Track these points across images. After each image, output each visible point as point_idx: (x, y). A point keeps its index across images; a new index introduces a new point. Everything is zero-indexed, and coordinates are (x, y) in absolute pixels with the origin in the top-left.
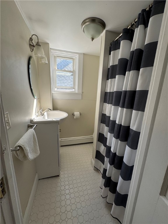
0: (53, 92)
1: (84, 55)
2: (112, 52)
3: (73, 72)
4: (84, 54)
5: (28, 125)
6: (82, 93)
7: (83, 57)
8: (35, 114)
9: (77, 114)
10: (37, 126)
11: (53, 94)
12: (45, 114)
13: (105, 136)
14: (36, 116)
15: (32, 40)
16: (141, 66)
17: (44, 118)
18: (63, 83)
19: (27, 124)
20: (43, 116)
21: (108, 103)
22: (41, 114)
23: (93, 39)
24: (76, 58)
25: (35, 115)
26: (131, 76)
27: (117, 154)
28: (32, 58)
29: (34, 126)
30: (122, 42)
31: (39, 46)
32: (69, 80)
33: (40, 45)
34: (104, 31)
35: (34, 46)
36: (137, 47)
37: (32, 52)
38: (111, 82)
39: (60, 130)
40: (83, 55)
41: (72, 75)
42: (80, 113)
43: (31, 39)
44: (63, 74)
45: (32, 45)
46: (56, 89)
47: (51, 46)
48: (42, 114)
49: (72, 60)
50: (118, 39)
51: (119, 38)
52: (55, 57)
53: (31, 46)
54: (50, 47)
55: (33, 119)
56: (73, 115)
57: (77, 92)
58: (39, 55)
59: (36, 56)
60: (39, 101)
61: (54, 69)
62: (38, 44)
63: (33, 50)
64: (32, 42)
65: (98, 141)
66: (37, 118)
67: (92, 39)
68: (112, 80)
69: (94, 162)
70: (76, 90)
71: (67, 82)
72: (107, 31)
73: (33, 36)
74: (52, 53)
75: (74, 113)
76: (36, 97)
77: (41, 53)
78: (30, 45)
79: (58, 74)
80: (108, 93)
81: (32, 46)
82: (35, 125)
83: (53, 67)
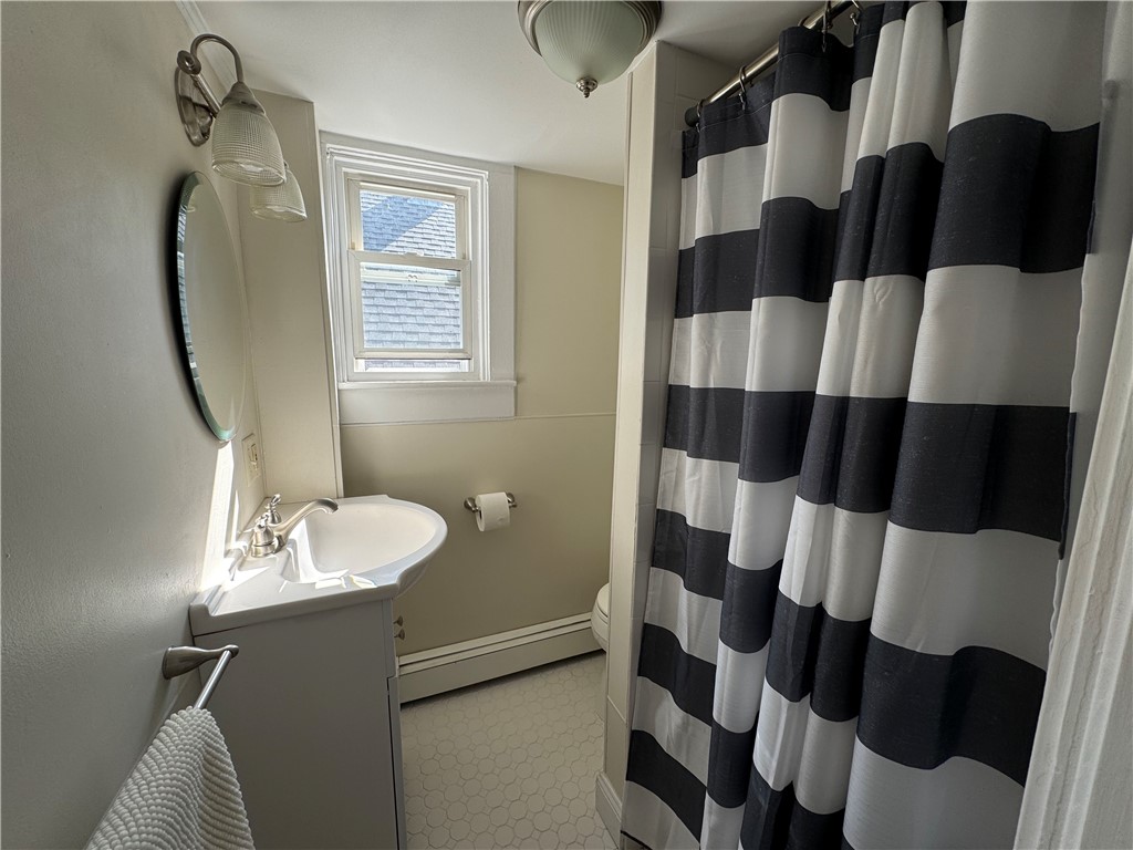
0: (344, 386)
1: (517, 174)
2: (702, 164)
3: (460, 267)
4: (517, 168)
5: (167, 659)
6: (518, 379)
7: (511, 188)
8: (221, 549)
9: (492, 501)
10: (234, 653)
11: (345, 396)
12: (300, 533)
13: (684, 647)
14: (231, 560)
15: (196, 70)
16: (932, 256)
17: (289, 571)
18: (391, 319)
19: (161, 653)
20: (281, 556)
21: (697, 454)
22: (269, 544)
23: (589, 85)
24: (474, 187)
25: (227, 553)
26: (874, 308)
27: (802, 796)
28: (196, 182)
29: (217, 656)
30: (778, 107)
31: (246, 113)
32: (427, 304)
33: (253, 107)
34: (652, 46)
35: (210, 111)
36: (903, 133)
37: (196, 144)
38: (711, 334)
39: (399, 622)
40: (512, 177)
41: (455, 282)
42: (509, 495)
43: (188, 64)
44: (403, 275)
45: (195, 105)
46: (362, 362)
47: (327, 116)
48: (276, 542)
49: (450, 200)
50: (737, 88)
51: (744, 82)
52: (349, 179)
53: (190, 108)
54: (320, 124)
55: (202, 601)
56: (471, 509)
57: (488, 379)
58: (250, 168)
59: (223, 174)
60: (254, 451)
61: (345, 248)
62: (240, 99)
63: (205, 134)
64: (196, 84)
65: (640, 674)
66: (243, 576)
67: (587, 83)
68: (711, 317)
69: (617, 804)
70: (482, 366)
71: (418, 312)
72: (663, 45)
73: (204, 45)
74: (334, 162)
75: (473, 500)
76: (226, 435)
77: (263, 157)
78: (183, 101)
79: (366, 275)
80: (692, 394)
81: (195, 110)
82: (226, 654)
83: (342, 237)
